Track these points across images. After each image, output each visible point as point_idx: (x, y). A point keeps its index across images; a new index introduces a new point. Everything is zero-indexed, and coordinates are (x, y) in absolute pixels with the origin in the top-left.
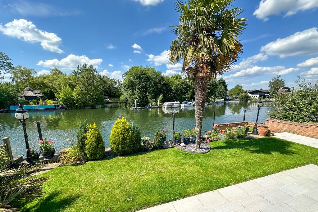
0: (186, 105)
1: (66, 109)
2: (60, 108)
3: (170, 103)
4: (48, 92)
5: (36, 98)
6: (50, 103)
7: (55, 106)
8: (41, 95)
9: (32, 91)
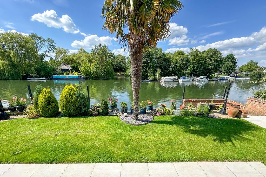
0: (184, 80)
1: (86, 79)
2: (82, 78)
3: (168, 77)
4: (75, 66)
5: (68, 70)
6: (76, 74)
7: (79, 76)
8: (71, 68)
9: (66, 65)
